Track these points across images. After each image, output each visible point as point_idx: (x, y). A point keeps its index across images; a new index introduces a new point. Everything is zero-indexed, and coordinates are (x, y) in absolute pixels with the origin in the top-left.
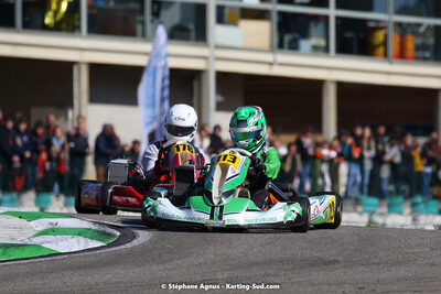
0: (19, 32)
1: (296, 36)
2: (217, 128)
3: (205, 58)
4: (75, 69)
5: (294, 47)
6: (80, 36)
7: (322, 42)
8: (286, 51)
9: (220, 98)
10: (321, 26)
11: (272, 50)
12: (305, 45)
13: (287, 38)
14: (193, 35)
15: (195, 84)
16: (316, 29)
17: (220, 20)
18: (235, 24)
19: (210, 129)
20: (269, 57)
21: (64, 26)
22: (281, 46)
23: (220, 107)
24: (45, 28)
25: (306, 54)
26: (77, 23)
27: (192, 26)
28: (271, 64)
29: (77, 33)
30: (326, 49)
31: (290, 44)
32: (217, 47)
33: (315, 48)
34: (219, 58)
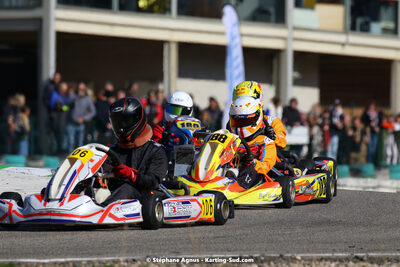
0: (115, 13)
1: (368, 19)
2: (294, 101)
3: (284, 38)
4: (166, 47)
5: (365, 29)
6: (171, 18)
7: (391, 25)
8: (358, 32)
9: (297, 75)
10: (390, 10)
11: (345, 32)
12: (376, 27)
13: (359, 21)
14: (273, 17)
15: (275, 61)
16: (386, 13)
17: (298, 4)
18: (312, 7)
19: (286, 102)
20: (342, 38)
21: (156, 8)
22: (353, 28)
23: (297, 82)
24: (139, 10)
25: (376, 36)
26: (167, 5)
27: (272, 10)
28: (343, 45)
29: (167, 15)
30: (395, 32)
31: (361, 26)
32: (296, 28)
33: (385, 31)
34: (296, 39)
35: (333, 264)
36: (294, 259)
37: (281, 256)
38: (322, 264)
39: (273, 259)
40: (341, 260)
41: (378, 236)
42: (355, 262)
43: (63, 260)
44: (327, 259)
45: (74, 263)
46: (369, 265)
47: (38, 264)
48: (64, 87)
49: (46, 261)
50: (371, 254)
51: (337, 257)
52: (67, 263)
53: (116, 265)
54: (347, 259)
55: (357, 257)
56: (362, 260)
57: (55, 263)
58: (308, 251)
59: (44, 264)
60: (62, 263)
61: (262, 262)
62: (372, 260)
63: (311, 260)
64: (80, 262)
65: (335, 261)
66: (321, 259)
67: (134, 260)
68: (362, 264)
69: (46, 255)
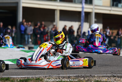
1: (117, 3)
3: (92, 9)
4: (56, 12)
5: (117, 6)
6: (57, 2)
8: (114, 7)
9: (96, 20)
11: (110, 7)
12: (120, 5)
13: (115, 3)
14: (88, 2)
15: (89, 16)
20: (110, 9)
22: (113, 5)
23: (96, 22)
25: (120, 8)
28: (110, 10)
32: (95, 6)
34: (95, 9)
35: (106, 78)
36: (95, 76)
37: (91, 75)
38: (103, 78)
39: (88, 76)
40: (109, 77)
41: (120, 69)
42: (113, 77)
43: (24, 77)
44: (104, 76)
45: (27, 77)
46: (118, 78)
47: (17, 78)
48: (25, 23)
49: (19, 77)
50: (118, 75)
51: (108, 76)
52: (25, 77)
53: (40, 78)
54: (111, 76)
55: (114, 76)
56: (115, 77)
57: (22, 77)
58: (99, 74)
59: (18, 78)
60: (24, 78)
61: (85, 77)
62: (118, 77)
63: (100, 77)
64: (29, 77)
65: (107, 77)
66: (103, 76)
67: (46, 77)
68: (115, 78)
69: (19, 75)
